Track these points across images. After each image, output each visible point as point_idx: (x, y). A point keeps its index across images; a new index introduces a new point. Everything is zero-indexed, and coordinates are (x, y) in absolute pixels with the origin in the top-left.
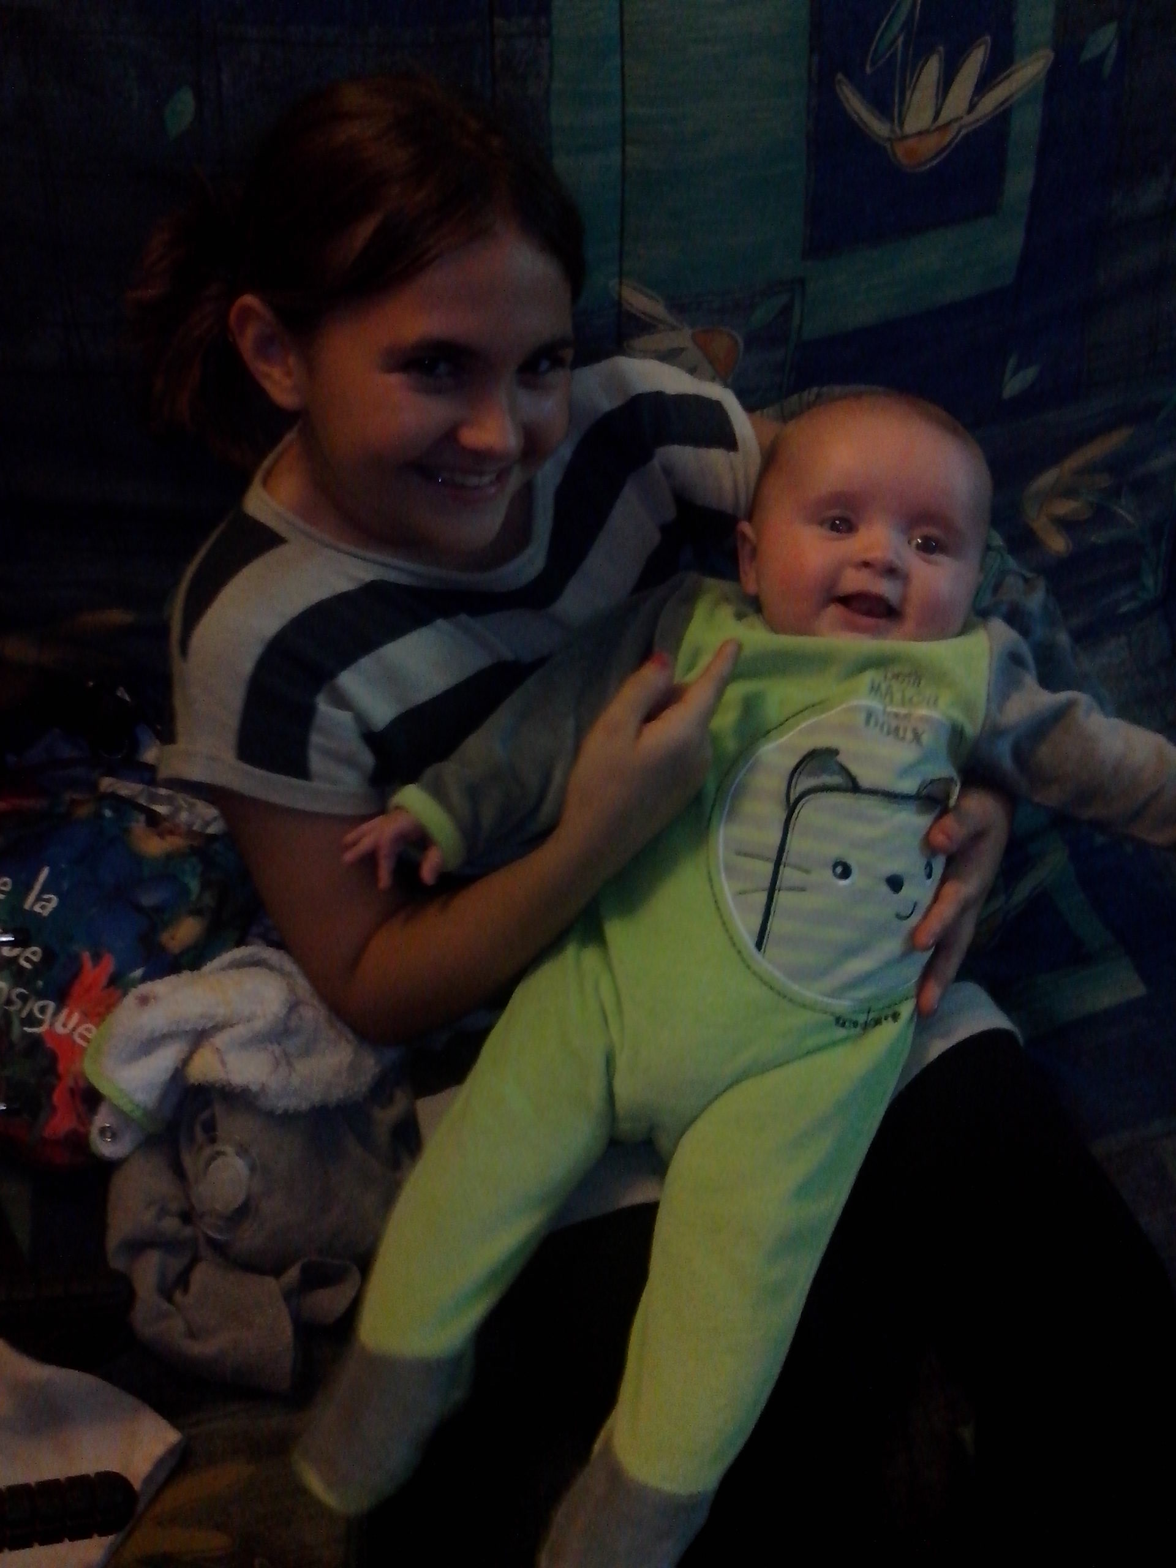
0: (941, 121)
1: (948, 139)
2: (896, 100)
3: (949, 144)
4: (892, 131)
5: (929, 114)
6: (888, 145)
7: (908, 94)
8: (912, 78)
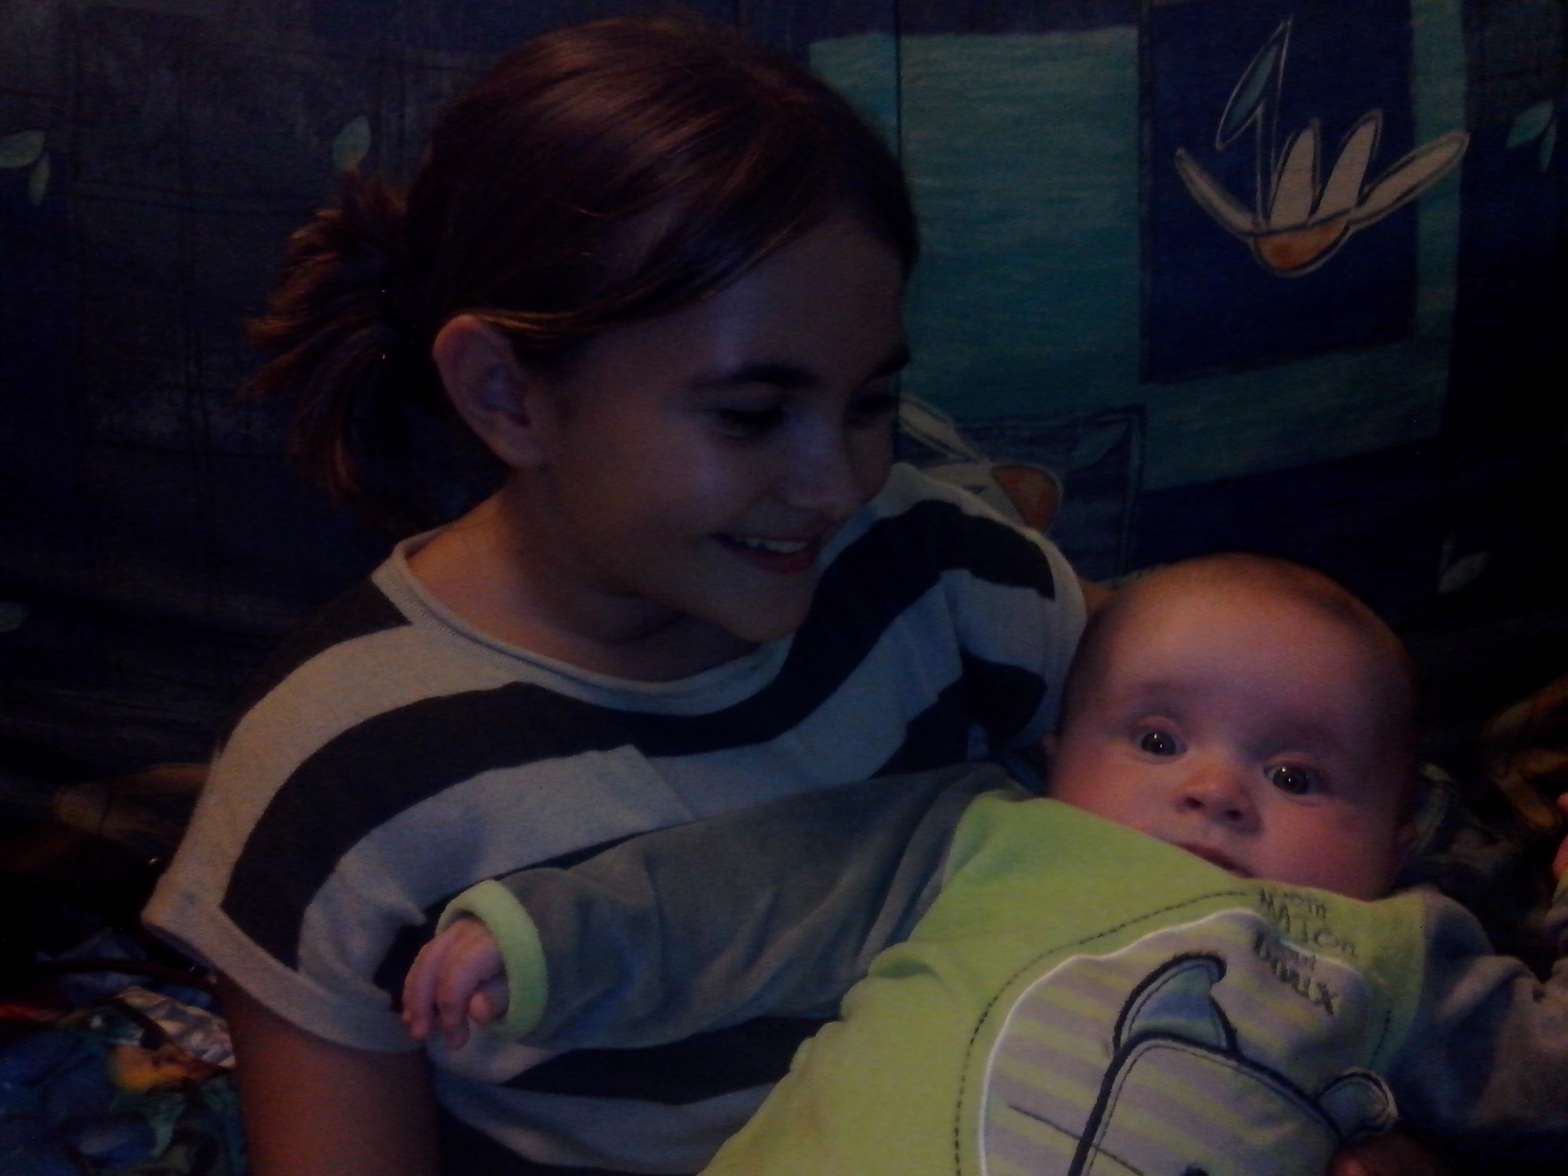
0: (1322, 213)
1: (1333, 236)
2: (1259, 185)
3: (1336, 242)
4: (1255, 224)
5: (1305, 203)
6: (1250, 241)
7: (1274, 178)
8: (1277, 158)
